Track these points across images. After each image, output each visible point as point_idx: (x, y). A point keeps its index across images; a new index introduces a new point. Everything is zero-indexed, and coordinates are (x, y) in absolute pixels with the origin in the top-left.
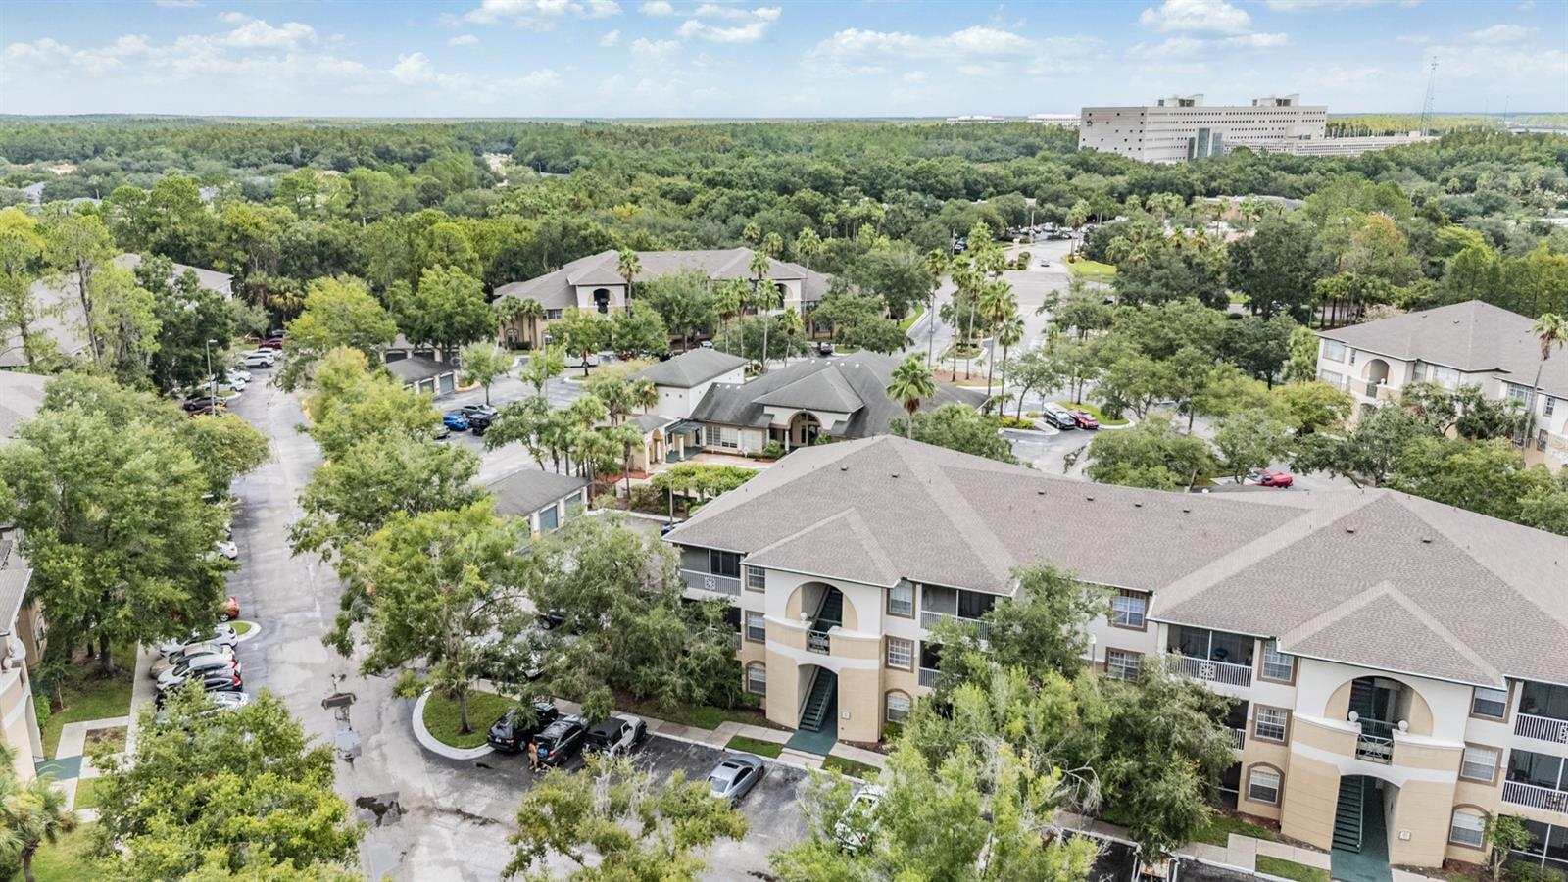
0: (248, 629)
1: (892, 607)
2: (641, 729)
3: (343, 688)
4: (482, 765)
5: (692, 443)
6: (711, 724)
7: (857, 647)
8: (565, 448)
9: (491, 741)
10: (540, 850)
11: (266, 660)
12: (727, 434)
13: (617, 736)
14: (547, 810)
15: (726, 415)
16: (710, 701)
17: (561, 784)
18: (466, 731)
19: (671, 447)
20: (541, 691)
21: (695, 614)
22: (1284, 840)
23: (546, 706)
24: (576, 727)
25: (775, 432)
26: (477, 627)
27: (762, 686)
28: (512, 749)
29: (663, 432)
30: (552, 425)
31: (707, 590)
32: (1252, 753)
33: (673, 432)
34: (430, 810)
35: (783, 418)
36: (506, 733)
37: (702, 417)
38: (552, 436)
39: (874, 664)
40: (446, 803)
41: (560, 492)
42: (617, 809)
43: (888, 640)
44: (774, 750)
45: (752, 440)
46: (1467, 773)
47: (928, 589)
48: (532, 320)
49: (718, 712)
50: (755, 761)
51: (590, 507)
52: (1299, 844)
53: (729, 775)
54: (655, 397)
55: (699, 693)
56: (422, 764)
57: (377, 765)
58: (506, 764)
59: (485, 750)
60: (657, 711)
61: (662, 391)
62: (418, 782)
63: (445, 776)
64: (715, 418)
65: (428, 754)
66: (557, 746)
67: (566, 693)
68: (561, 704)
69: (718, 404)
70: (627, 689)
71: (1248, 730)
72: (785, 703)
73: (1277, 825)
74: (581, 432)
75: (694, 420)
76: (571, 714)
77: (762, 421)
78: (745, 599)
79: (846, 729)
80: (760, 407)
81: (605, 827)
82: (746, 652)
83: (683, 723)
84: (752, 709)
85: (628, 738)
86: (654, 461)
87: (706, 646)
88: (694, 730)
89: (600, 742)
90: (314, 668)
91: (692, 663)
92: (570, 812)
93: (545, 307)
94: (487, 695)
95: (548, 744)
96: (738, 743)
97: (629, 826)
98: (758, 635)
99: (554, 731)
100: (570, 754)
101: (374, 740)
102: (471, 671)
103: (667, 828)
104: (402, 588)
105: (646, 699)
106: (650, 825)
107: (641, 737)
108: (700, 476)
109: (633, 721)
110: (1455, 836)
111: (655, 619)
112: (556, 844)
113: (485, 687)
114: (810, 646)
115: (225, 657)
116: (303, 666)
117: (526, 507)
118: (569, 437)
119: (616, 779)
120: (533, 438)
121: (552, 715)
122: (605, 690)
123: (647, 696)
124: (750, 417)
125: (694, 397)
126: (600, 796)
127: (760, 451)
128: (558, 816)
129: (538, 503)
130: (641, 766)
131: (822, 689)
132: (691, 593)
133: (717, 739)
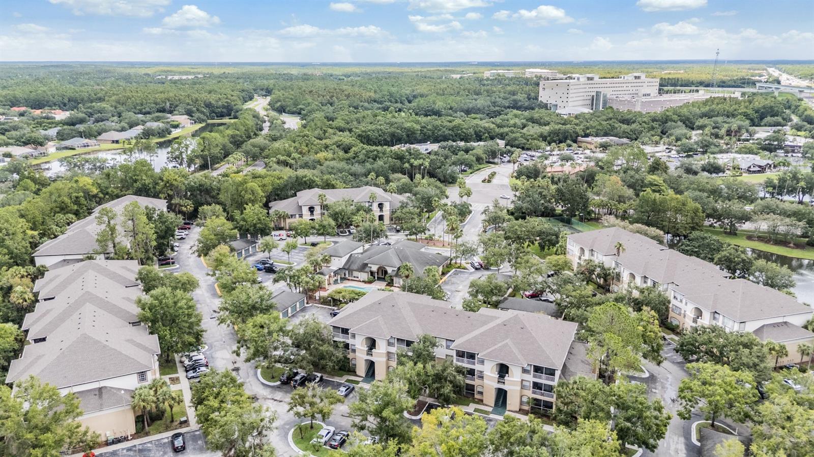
0: (204, 347)
1: (390, 344)
2: (321, 377)
3: (236, 365)
4: (278, 387)
5: (343, 276)
6: (341, 376)
7: (380, 354)
8: (299, 284)
9: (280, 381)
10: (296, 406)
11: (212, 357)
12: (355, 274)
13: (315, 379)
14: (297, 397)
15: (355, 267)
16: (340, 369)
17: (300, 390)
18: (273, 378)
19: (335, 278)
20: (294, 367)
21: (336, 344)
22: (484, 405)
23: (295, 371)
24: (304, 377)
25: (372, 273)
26: (276, 349)
27: (355, 365)
28: (286, 383)
29: (332, 274)
30: (294, 276)
31: (340, 338)
32: (476, 382)
33: (336, 273)
34: (266, 399)
35: (374, 268)
36: (284, 378)
37: (346, 267)
38: (295, 279)
39: (384, 359)
40: (270, 397)
41: (297, 299)
42: (314, 396)
43: (389, 353)
44: (357, 382)
45: (364, 276)
46: (523, 387)
47: (398, 339)
48: (285, 219)
49: (343, 372)
50: (352, 386)
51: (307, 303)
52: (487, 405)
53: (344, 389)
54: (330, 261)
55: (336, 367)
56: (262, 387)
57: (250, 387)
58: (284, 387)
59: (279, 383)
60: (326, 372)
61: (333, 258)
62: (262, 392)
63: (269, 390)
64: (351, 268)
65: (263, 384)
66: (298, 382)
67: (301, 367)
68: (299, 370)
69: (352, 262)
70: (317, 366)
71: (476, 377)
72: (361, 370)
73: (482, 401)
74: (304, 278)
75: (344, 268)
76: (302, 373)
77: (367, 269)
78: (350, 341)
79: (377, 377)
80: (366, 264)
81: (311, 399)
82: (350, 356)
83: (333, 375)
84: (353, 371)
85: (318, 379)
86: (329, 284)
87: (339, 354)
88: (336, 377)
89: (310, 381)
90: (226, 359)
91: (335, 359)
92: (302, 397)
93: (289, 214)
94: (279, 368)
95: (296, 381)
96: (348, 381)
97: (317, 400)
98: (354, 351)
99: (298, 378)
100: (302, 383)
101: (247, 380)
102: (275, 362)
103: (326, 401)
104: (257, 339)
105: (323, 369)
106: (322, 400)
107: (321, 379)
108: (343, 294)
109: (319, 375)
110: (521, 403)
111: (325, 348)
112: (299, 404)
113: (278, 365)
114: (368, 354)
115: (201, 356)
116: (223, 359)
117: (287, 306)
118: (300, 280)
119: (314, 389)
120: (288, 280)
121: (297, 374)
122: (311, 367)
123: (323, 368)
124: (363, 267)
125: (344, 260)
126: (310, 393)
127: (367, 280)
128: (299, 398)
129: (290, 303)
130: (319, 386)
131: (371, 365)
132: (336, 339)
133: (342, 380)
